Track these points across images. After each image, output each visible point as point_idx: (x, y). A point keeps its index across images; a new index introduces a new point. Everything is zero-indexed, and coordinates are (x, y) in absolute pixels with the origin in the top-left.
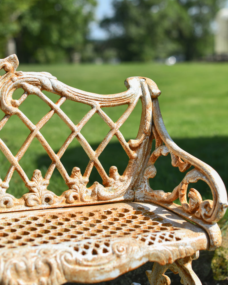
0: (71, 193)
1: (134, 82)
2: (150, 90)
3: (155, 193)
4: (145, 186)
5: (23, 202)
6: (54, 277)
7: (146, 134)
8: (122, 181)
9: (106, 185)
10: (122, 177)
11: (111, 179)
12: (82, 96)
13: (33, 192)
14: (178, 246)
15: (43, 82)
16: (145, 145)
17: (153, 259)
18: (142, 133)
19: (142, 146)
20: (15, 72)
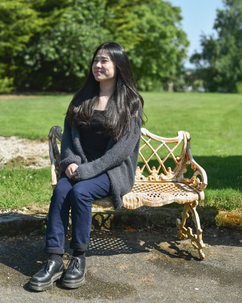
0: (151, 177)
1: (181, 133)
2: (187, 137)
3: (185, 179)
4: (182, 176)
6: (139, 203)
7: (183, 155)
9: (166, 175)
10: (172, 172)
11: (167, 173)
12: (158, 138)
14: (186, 198)
17: (176, 201)
19: (182, 160)
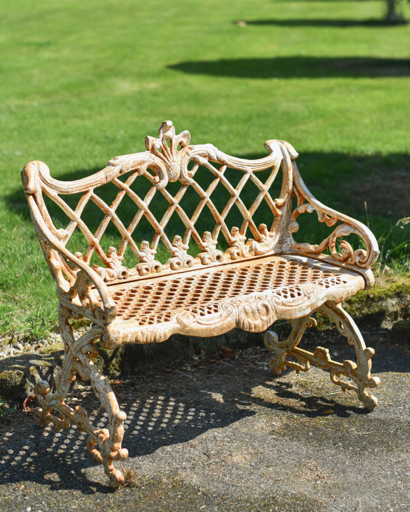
0: (234, 250)
1: (274, 146)
2: (290, 153)
4: (291, 240)
5: (199, 260)
7: (289, 193)
8: (271, 236)
9: (259, 241)
10: (270, 233)
11: (262, 236)
12: (238, 163)
13: (207, 252)
14: (345, 288)
15: (210, 154)
16: (288, 204)
17: (330, 299)
18: (285, 193)
19: (286, 204)
20: (188, 146)
